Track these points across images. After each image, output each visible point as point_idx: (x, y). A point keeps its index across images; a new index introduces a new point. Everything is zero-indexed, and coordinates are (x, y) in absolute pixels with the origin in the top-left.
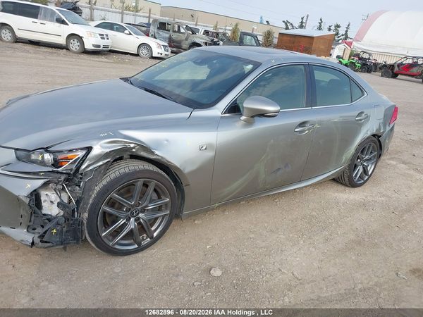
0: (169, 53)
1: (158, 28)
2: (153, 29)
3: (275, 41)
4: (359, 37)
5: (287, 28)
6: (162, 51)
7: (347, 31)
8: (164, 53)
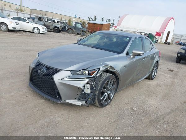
0: (47, 31)
1: (38, 20)
2: (36, 20)
3: (87, 26)
4: (119, 25)
5: (90, 21)
6: (44, 30)
7: (113, 22)
8: (45, 31)
